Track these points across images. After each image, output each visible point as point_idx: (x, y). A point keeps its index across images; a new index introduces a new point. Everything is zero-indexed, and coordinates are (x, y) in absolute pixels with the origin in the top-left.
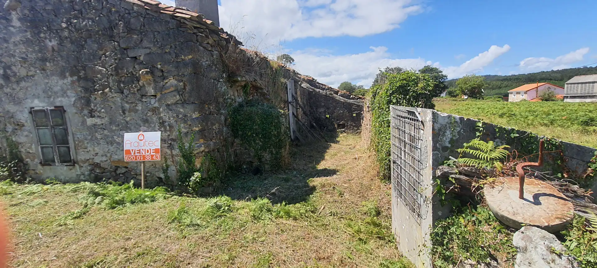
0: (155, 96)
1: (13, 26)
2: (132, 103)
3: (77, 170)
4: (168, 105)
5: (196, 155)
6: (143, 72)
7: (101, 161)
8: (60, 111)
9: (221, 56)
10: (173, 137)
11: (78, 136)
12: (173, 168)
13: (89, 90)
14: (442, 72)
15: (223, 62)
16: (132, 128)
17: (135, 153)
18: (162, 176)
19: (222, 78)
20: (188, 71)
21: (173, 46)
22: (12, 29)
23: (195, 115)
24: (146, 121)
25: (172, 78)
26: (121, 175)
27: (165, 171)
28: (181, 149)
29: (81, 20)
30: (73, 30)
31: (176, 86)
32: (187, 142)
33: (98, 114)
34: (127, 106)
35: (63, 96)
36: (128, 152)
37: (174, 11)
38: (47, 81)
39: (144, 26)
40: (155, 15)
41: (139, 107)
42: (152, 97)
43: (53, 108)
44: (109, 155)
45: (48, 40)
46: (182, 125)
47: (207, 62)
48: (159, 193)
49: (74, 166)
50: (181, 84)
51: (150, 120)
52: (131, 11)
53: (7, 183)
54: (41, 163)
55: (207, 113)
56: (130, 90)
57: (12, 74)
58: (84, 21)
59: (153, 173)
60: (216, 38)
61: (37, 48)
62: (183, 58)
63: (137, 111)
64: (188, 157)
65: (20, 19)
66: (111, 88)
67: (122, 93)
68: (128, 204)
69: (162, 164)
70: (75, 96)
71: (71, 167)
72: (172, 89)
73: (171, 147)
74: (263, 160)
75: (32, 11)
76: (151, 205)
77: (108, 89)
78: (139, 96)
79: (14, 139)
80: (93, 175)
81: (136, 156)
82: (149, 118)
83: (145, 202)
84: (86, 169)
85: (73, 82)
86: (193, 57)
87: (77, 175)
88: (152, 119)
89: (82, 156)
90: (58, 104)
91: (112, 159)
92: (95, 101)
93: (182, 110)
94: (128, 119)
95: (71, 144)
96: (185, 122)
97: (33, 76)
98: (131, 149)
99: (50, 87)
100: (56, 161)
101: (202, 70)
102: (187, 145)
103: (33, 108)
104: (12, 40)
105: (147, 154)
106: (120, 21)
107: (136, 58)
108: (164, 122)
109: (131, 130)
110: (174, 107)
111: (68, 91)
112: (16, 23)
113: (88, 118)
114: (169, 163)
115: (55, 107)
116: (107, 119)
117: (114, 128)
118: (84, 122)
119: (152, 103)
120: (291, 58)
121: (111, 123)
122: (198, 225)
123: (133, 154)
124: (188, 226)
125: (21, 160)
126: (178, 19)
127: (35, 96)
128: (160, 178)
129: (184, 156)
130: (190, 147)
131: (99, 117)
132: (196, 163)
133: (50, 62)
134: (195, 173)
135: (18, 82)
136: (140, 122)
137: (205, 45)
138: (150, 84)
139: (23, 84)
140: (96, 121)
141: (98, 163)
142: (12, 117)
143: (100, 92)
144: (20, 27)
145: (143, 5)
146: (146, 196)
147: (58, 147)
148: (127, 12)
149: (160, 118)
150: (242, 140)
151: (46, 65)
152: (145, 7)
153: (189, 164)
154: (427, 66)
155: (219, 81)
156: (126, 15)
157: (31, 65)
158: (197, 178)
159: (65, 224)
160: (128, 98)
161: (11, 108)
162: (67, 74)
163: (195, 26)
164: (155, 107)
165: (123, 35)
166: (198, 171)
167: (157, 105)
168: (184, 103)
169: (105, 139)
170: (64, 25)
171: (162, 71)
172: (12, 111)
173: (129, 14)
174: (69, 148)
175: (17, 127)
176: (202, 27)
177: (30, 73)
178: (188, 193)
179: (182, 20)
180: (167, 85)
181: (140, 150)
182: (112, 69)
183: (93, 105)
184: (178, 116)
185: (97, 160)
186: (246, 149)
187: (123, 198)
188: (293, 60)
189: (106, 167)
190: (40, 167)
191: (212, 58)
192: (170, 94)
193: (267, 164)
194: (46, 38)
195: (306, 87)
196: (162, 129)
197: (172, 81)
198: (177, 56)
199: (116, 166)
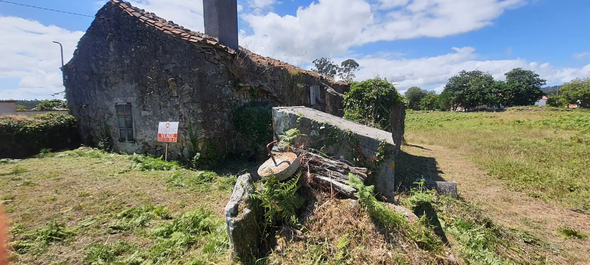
0: (178, 97)
1: (110, 51)
2: (165, 101)
3: (136, 147)
4: (184, 103)
5: (199, 140)
6: (170, 80)
7: (149, 141)
8: (129, 105)
9: (227, 68)
10: (186, 126)
11: (138, 123)
12: (186, 149)
13: (143, 92)
14: (538, 76)
15: (229, 72)
16: (165, 119)
17: (163, 137)
18: (180, 154)
19: (228, 84)
20: (195, 79)
21: (188, 63)
22: (110, 53)
23: (200, 111)
24: (172, 114)
25: (187, 85)
26: (159, 152)
27: (182, 151)
28: (191, 135)
29: (141, 46)
30: (138, 53)
31: (189, 90)
32: (194, 130)
33: (148, 108)
34: (162, 103)
35: (130, 96)
36: (160, 135)
37: (189, 37)
38: (124, 86)
39: (173, 49)
40: (179, 41)
41: (169, 105)
42: (176, 98)
43: (126, 104)
44: (152, 137)
45: (125, 60)
46: (192, 118)
47: (213, 73)
48: (174, 165)
49: (135, 143)
50: (192, 88)
51: (174, 114)
52: (166, 39)
53: (102, 151)
54: (119, 140)
55: (210, 110)
56: (164, 93)
57: (108, 82)
58: (143, 46)
59: (175, 151)
60: (222, 54)
61: (120, 65)
62: (193, 70)
63: (167, 107)
64: (194, 141)
65: (113, 47)
66: (154, 91)
67: (160, 94)
68: (153, 170)
69: (180, 146)
70: (136, 96)
71: (133, 144)
72: (187, 92)
73: (185, 134)
74: (258, 150)
75: (119, 41)
76: (166, 172)
77: (152, 92)
78: (168, 97)
79: (108, 123)
80: (144, 150)
81: (164, 138)
82: (173, 112)
83: (163, 170)
84: (141, 145)
85: (136, 87)
86: (199, 70)
87: (136, 149)
88: (175, 113)
89: (139, 137)
90: (128, 101)
91: (154, 140)
92: (146, 100)
93: (192, 107)
94: (162, 112)
95: (134, 129)
96: (193, 116)
97: (118, 83)
98: (161, 133)
99: (125, 90)
100: (126, 139)
101: (208, 78)
102: (194, 132)
103: (117, 103)
104: (110, 60)
105: (170, 137)
106: (160, 46)
107: (168, 70)
108: (182, 115)
109: (164, 120)
110: (187, 105)
111: (134, 93)
112: (112, 49)
113: (142, 111)
114: (184, 145)
115: (127, 103)
116: (152, 112)
117: (155, 118)
118: (140, 114)
119: (176, 102)
120: (355, 63)
121: (154, 115)
122: (182, 186)
123: (162, 137)
124: (176, 186)
125: (110, 138)
126: (191, 43)
127: (119, 96)
128: (179, 155)
129: (192, 140)
130: (195, 134)
131: (148, 110)
132: (199, 146)
133: (126, 74)
134: (197, 153)
135: (111, 87)
136: (169, 115)
137: (212, 60)
138: (174, 88)
139: (113, 88)
140: (146, 113)
141: (147, 142)
142: (107, 109)
143: (148, 94)
144: (114, 52)
145: (172, 34)
146: (165, 166)
147: (128, 130)
148: (164, 40)
149: (180, 112)
150: (242, 133)
151: (124, 75)
152: (174, 36)
153: (195, 147)
154: (517, 69)
155: (224, 87)
156: (164, 42)
157: (117, 76)
158: (197, 157)
159: (113, 175)
160: (163, 98)
161: (107, 103)
162: (134, 81)
163: (203, 47)
164: (177, 105)
165: (161, 55)
166: (200, 152)
167: (178, 103)
168: (193, 102)
169: (150, 126)
170: (133, 50)
171: (182, 79)
172: (108, 105)
173: (165, 40)
174: (132, 130)
175: (109, 116)
176: (209, 47)
177: (117, 81)
178: (193, 167)
179: (193, 44)
180: (184, 89)
181: (166, 134)
182: (155, 78)
183: (145, 102)
184: (189, 112)
185: (147, 140)
186: (245, 141)
187: (151, 165)
188: (358, 65)
189: (151, 145)
190: (118, 142)
191: (218, 69)
192: (186, 96)
193: (262, 154)
194: (124, 58)
195: (330, 92)
196: (181, 120)
197: (187, 86)
198: (190, 69)
199: (156, 145)
